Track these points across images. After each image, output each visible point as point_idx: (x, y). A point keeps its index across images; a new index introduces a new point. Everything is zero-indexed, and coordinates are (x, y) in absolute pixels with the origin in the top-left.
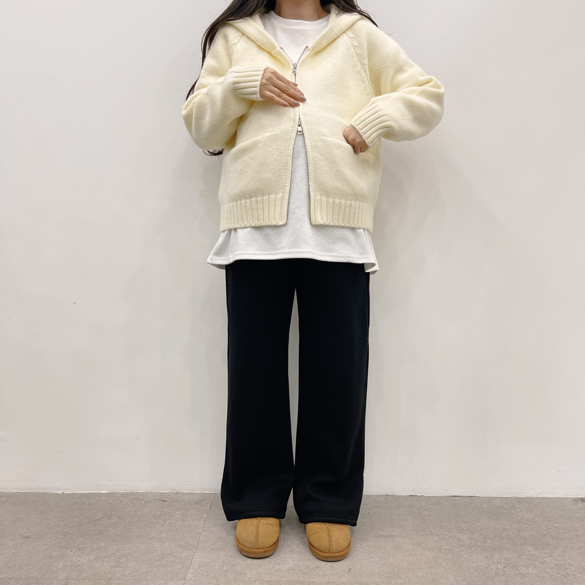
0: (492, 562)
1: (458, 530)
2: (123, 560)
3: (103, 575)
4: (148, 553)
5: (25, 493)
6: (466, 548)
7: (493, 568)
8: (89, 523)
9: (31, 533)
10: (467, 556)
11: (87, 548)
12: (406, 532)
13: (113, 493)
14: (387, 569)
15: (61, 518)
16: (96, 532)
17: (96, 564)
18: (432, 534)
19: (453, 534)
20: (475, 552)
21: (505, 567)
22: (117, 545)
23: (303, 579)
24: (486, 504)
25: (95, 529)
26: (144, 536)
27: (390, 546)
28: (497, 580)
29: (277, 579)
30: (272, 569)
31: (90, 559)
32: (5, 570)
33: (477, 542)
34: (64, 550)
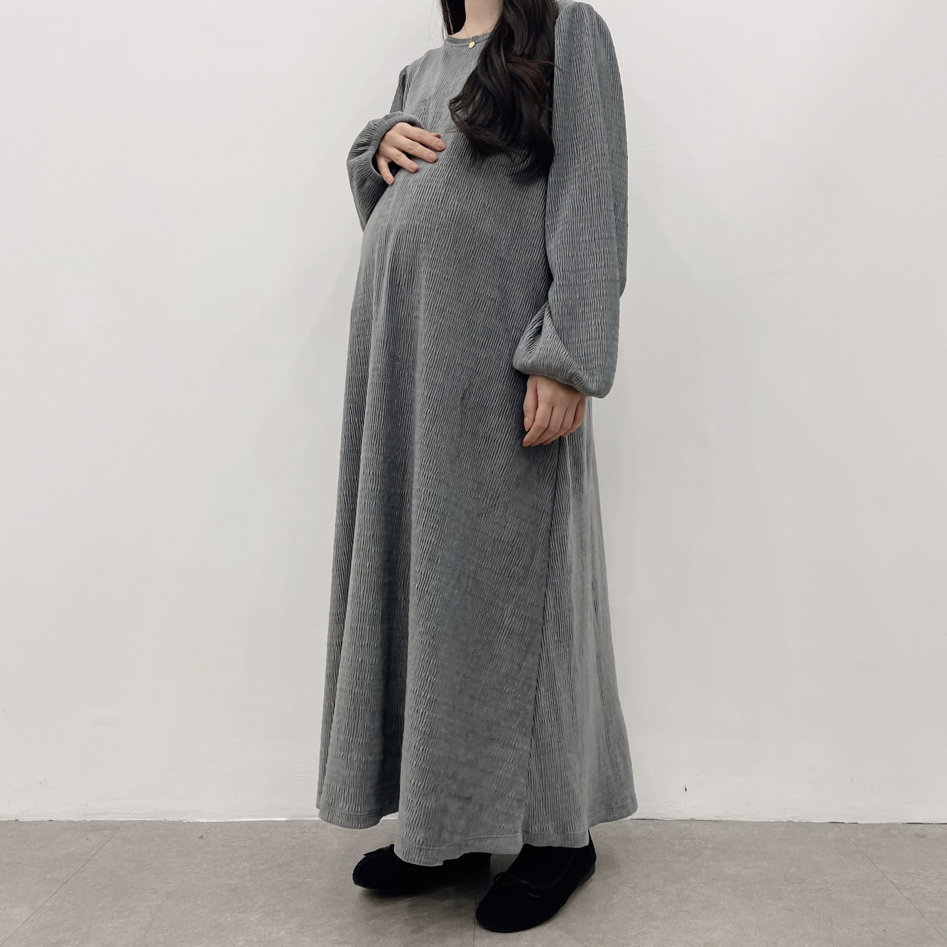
2: (350, 932)
5: (142, 822)
8: (268, 870)
11: (280, 911)
13: (297, 820)
15: (217, 862)
16: (287, 885)
17: (304, 939)
22: (330, 906)
25: (284, 880)
27: (828, 908)
34: (240, 915)
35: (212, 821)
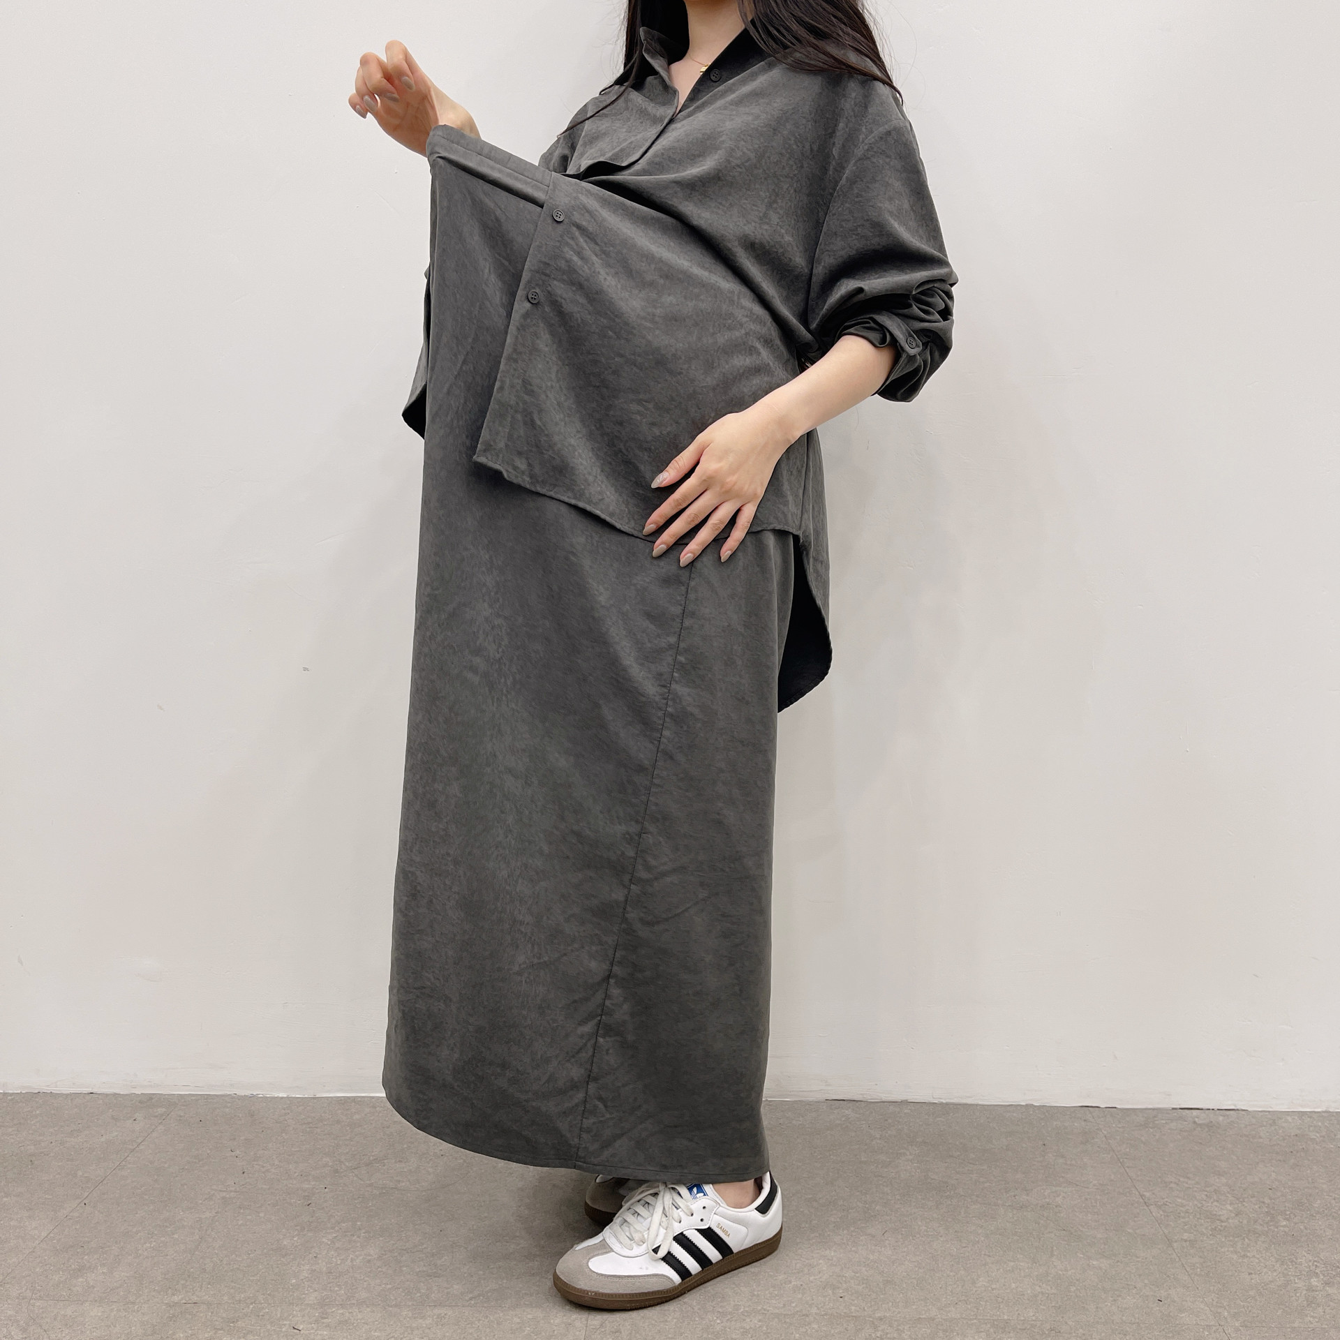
0: (1295, 1272)
1: (1206, 1193)
2: (443, 1260)
3: (404, 1294)
4: (498, 1244)
5: (206, 1097)
6: (1231, 1238)
7: (1300, 1286)
9: (231, 1191)
10: (1235, 1257)
11: (360, 1229)
12: (1083, 1198)
14: (1051, 1288)
16: (375, 1191)
18: (1145, 1203)
19: (1196, 1202)
20: (1254, 1246)
21: (1327, 1284)
22: (423, 1223)
23: (858, 1311)
24: (1263, 1128)
26: (484, 1201)
27: (1052, 1232)
28: (1312, 1317)
29: (798, 1309)
30: (784, 1285)
31: (370, 1255)
32: (182, 1282)
33: (1256, 1222)
34: (309, 1235)
35: (293, 1096)
